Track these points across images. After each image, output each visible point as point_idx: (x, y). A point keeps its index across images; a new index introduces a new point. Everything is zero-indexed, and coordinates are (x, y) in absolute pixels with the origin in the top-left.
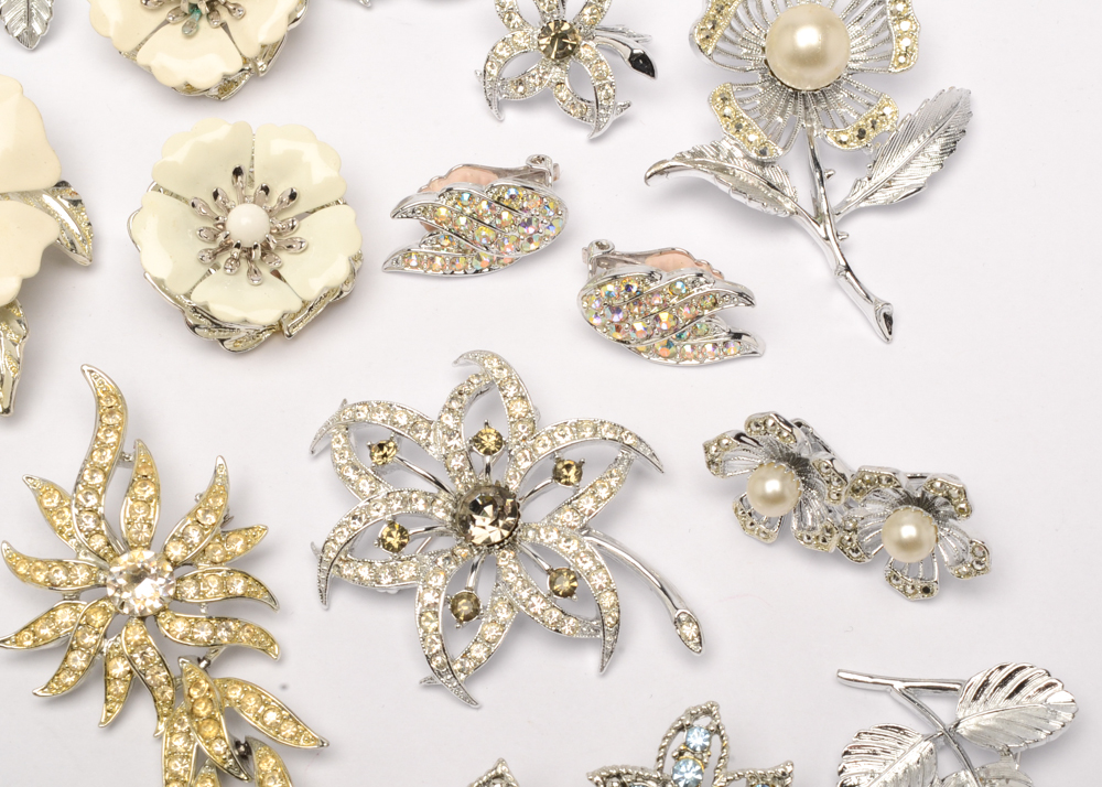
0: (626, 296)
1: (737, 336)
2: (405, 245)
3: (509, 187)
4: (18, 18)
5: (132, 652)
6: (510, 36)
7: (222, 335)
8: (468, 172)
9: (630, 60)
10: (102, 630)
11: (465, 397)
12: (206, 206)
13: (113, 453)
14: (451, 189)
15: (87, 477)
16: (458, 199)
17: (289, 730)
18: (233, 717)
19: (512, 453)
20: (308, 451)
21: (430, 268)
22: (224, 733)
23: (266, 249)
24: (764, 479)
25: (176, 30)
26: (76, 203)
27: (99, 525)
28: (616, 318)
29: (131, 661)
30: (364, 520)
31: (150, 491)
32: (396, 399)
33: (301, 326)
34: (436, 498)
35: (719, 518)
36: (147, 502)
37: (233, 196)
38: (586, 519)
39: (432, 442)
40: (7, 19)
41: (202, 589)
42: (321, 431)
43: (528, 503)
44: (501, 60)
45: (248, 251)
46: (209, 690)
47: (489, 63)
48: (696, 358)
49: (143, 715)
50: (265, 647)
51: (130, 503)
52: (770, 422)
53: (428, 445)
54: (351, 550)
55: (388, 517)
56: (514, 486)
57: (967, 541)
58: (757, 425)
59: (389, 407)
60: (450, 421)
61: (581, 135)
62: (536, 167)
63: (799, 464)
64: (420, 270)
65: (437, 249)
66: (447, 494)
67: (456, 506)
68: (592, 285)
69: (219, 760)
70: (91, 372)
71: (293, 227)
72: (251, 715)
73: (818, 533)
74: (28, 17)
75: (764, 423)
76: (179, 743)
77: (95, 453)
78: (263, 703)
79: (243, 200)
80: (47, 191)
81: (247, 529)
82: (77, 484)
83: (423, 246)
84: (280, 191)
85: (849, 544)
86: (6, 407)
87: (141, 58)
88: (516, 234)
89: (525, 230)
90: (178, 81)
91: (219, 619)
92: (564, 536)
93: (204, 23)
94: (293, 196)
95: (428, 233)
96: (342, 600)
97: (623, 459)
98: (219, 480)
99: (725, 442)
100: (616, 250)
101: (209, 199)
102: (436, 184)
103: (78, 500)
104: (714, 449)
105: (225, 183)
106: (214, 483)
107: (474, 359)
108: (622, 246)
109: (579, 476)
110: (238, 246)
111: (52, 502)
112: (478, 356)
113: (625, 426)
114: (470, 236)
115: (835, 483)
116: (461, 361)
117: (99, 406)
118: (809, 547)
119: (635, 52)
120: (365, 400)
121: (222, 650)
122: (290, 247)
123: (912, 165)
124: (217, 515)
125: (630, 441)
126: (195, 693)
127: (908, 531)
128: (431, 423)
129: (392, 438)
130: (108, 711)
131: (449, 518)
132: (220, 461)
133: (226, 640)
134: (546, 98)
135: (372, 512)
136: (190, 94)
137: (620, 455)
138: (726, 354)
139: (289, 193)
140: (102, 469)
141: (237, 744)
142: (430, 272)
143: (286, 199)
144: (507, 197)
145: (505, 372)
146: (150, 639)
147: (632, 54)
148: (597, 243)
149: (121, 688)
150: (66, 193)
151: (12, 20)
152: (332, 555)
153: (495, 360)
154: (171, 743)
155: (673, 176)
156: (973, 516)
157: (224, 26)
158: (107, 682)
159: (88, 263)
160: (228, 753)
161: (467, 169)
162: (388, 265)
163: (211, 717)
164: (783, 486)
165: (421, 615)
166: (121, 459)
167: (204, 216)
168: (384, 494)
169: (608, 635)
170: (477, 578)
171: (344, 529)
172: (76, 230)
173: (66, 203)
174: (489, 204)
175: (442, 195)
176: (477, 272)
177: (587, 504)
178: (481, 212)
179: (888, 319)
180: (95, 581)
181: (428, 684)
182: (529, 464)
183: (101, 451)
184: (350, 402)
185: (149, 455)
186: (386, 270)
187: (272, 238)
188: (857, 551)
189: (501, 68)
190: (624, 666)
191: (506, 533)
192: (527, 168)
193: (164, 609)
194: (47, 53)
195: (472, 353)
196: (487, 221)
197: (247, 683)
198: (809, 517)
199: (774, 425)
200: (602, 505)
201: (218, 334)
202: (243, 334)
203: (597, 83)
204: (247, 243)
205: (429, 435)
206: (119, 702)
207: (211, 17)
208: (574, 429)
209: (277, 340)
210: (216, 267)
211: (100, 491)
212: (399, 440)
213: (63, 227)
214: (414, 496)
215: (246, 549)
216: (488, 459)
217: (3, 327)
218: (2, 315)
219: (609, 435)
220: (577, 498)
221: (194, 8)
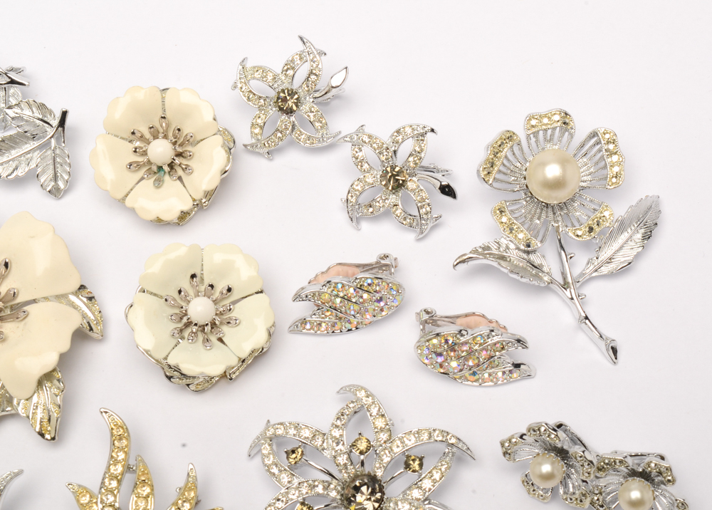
0: (446, 346)
1: (517, 366)
2: (303, 317)
3: (367, 278)
4: (49, 179)
6: (362, 177)
7: (188, 381)
8: (340, 268)
9: (440, 188)
11: (345, 417)
12: (174, 300)
13: (123, 466)
14: (329, 282)
15: (107, 483)
16: (335, 287)
19: (378, 452)
20: (247, 455)
21: (319, 330)
23: (213, 325)
24: (541, 464)
25: (149, 183)
26: (90, 299)
28: (440, 360)
30: (285, 502)
31: (148, 490)
32: (300, 419)
33: (237, 373)
34: (330, 484)
35: (512, 486)
36: (148, 496)
37: (191, 292)
38: (427, 494)
39: (326, 447)
40: (42, 181)
42: (254, 442)
43: (389, 485)
44: (357, 193)
45: (203, 327)
47: (350, 195)
48: (492, 381)
51: (135, 499)
52: (543, 429)
53: (323, 449)
55: (300, 499)
56: (379, 473)
57: (673, 499)
58: (534, 431)
59: (297, 427)
60: (336, 433)
61: (411, 236)
63: (562, 454)
64: (312, 331)
65: (323, 318)
66: (337, 481)
67: (343, 489)
68: (423, 339)
70: (106, 412)
71: (230, 309)
73: (577, 496)
74: (55, 178)
75: (539, 430)
77: (111, 467)
79: (197, 295)
80: (73, 293)
82: (101, 488)
83: (313, 316)
84: (221, 286)
85: (597, 502)
86: (53, 436)
87: (129, 202)
88: (373, 307)
89: (378, 305)
90: (153, 217)
92: (414, 506)
93: (167, 178)
94: (229, 290)
95: (316, 308)
97: (449, 452)
98: (190, 479)
99: (514, 440)
100: (437, 314)
101: (176, 295)
102: (320, 277)
103: (101, 499)
104: (507, 444)
105: (185, 284)
106: (188, 481)
107: (350, 391)
108: (441, 311)
109: (421, 465)
110: (196, 325)
111: (85, 500)
112: (352, 389)
113: (449, 432)
114: (343, 310)
115: (587, 467)
116: (342, 391)
117: (112, 435)
118: (571, 505)
119: (443, 183)
120: (282, 421)
122: (229, 323)
123: (624, 246)
124: (191, 504)
125: (453, 441)
127: (635, 495)
128: (324, 434)
129: (300, 447)
131: (339, 497)
132: (191, 466)
134: (387, 213)
135: (289, 496)
136: (159, 223)
137: (447, 450)
138: (511, 378)
139: (227, 288)
140: (116, 477)
142: (319, 332)
143: (225, 292)
144: (366, 284)
145: (370, 399)
147: (441, 185)
148: (425, 311)
150: (85, 293)
151: (45, 181)
153: (363, 391)
155: (471, 263)
156: (677, 484)
157: (180, 178)
159: (101, 338)
161: (339, 266)
162: (292, 328)
164: (553, 468)
166: (128, 469)
167: (173, 306)
168: (296, 484)
171: (272, 508)
172: (92, 317)
173: (85, 300)
174: (355, 290)
175: (324, 285)
176: (349, 330)
177: (427, 484)
178: (349, 295)
179: (615, 351)
182: (389, 459)
183: (115, 465)
184: (272, 423)
185: (145, 466)
186: (290, 332)
187: (217, 318)
188: (602, 506)
189: (358, 197)
191: (377, 505)
192: (377, 263)
195: (349, 386)
196: (354, 300)
198: (571, 485)
199: (545, 430)
200: (437, 484)
201: (185, 381)
202: (201, 380)
203: (419, 205)
204: (201, 322)
205: (323, 442)
207: (171, 173)
208: (417, 435)
209: (223, 381)
210: (183, 338)
211: (115, 492)
212: (304, 447)
213: (84, 316)
214: (316, 483)
216: (362, 457)
217: (48, 384)
218: (48, 377)
219: (440, 438)
220: (421, 480)
221: (160, 168)
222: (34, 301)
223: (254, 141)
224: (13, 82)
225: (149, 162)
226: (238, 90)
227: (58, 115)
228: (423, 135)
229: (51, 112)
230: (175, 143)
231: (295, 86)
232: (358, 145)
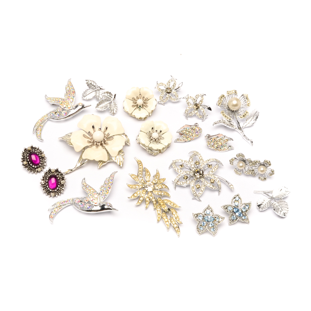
1: (230, 146)
2: (178, 138)
6: (189, 106)
9: (207, 108)
11: (192, 157)
13: (142, 169)
16: (186, 129)
17: (175, 206)
18: (167, 205)
23: (158, 139)
24: (239, 164)
25: (137, 110)
26: (126, 136)
27: (142, 178)
29: (150, 198)
31: (149, 173)
33: (164, 151)
34: (190, 172)
35: (232, 172)
37: (152, 132)
38: (214, 173)
39: (188, 164)
41: (159, 187)
42: (170, 165)
43: (204, 171)
45: (156, 140)
46: (162, 201)
47: (186, 111)
50: (168, 196)
52: (240, 155)
54: (179, 180)
55: (184, 175)
56: (202, 169)
57: (271, 170)
58: (238, 155)
59: (181, 160)
62: (196, 124)
63: (244, 161)
64: (180, 142)
65: (183, 138)
66: (192, 171)
67: (194, 173)
70: (136, 158)
71: (161, 136)
72: (169, 204)
73: (248, 172)
77: (139, 169)
78: (171, 202)
79: (154, 132)
80: (122, 134)
81: (163, 179)
82: (138, 173)
83: (180, 138)
84: (159, 131)
87: (133, 115)
88: (195, 134)
89: (197, 133)
90: (139, 117)
93: (141, 108)
94: (161, 131)
97: (217, 164)
99: (233, 159)
100: (211, 135)
101: (149, 132)
103: (138, 175)
104: (231, 161)
105: (150, 130)
106: (157, 172)
111: (134, 177)
113: (217, 159)
114: (188, 135)
116: (190, 153)
117: (138, 163)
118: (247, 174)
120: (177, 159)
121: (162, 196)
122: (161, 139)
123: (250, 122)
125: (218, 161)
126: (160, 202)
127: (262, 169)
128: (188, 161)
130: (146, 206)
132: (157, 170)
133: (163, 194)
134: (195, 115)
135: (181, 174)
136: (141, 119)
138: (229, 149)
142: (182, 142)
145: (198, 153)
146: (152, 195)
148: (207, 135)
149: (148, 203)
151: (111, 111)
152: (176, 181)
153: (196, 152)
155: (217, 124)
156: (271, 165)
157: (144, 109)
158: (146, 202)
159: (129, 145)
160: (167, 209)
161: (186, 125)
164: (242, 165)
165: (192, 188)
167: (148, 135)
168: (183, 172)
169: (219, 190)
171: (178, 177)
172: (127, 140)
174: (191, 129)
175: (184, 129)
176: (189, 141)
179: (252, 142)
180: (143, 187)
181: (194, 198)
182: (204, 166)
185: (147, 169)
186: (175, 142)
187: (159, 137)
188: (254, 174)
189: (188, 111)
190: (222, 193)
191: (202, 176)
193: (153, 190)
194: (116, 116)
195: (192, 151)
196: (191, 132)
197: (167, 200)
198: (246, 169)
200: (216, 170)
201: (152, 152)
203: (203, 112)
204: (155, 138)
206: (148, 205)
208: (210, 160)
209: (160, 153)
210: (151, 142)
212: (183, 164)
214: (187, 172)
215: (163, 181)
216: (198, 165)
217: (120, 153)
218: (120, 151)
219: (215, 160)
220: (212, 170)
221: (140, 106)
222: (114, 136)
223: (160, 101)
224: (101, 89)
225: (137, 105)
226: (156, 89)
227: (114, 95)
228: (203, 96)
229: (112, 95)
230: (143, 100)
231: (170, 87)
232: (187, 99)
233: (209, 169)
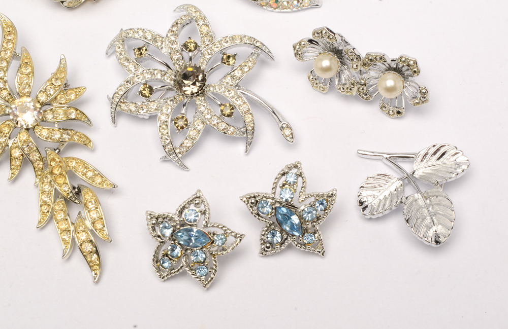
5: (23, 145)
10: (8, 135)
11: (179, 25)
13: (11, 52)
17: (98, 180)
18: (71, 175)
19: (202, 52)
20: (105, 53)
22: (68, 181)
24: (322, 60)
27: (5, 85)
29: (23, 149)
30: (132, 83)
31: (29, 70)
32: (146, 27)
34: (166, 73)
35: (301, 82)
36: (28, 75)
38: (237, 81)
39: (164, 47)
41: (55, 115)
42: (110, 43)
43: (210, 74)
46: (60, 162)
48: (289, 8)
49: (29, 176)
50: (86, 144)
51: (20, 75)
52: (324, 32)
53: (162, 48)
54: (126, 98)
55: (143, 81)
56: (203, 67)
57: (417, 87)
58: (318, 33)
59: (143, 31)
60: (172, 37)
63: (338, 53)
66: (171, 71)
67: (175, 76)
69: (65, 194)
72: (80, 173)
73: (347, 86)
75: (321, 32)
76: (47, 188)
78: (86, 168)
81: (76, 88)
85: (363, 91)
91: (64, 129)
92: (227, 89)
96: (123, 122)
97: (255, 53)
98: (62, 66)
99: (303, 43)
104: (298, 47)
106: (60, 67)
107: (183, 8)
109: (234, 61)
112: (185, 7)
113: (256, 38)
115: (355, 60)
116: (177, 10)
117: (3, 31)
118: (343, 93)
120: (131, 28)
121: (65, 145)
124: (61, 82)
125: (258, 44)
126: (53, 164)
127: (390, 83)
128: (163, 38)
129: (144, 45)
130: (12, 174)
131: (172, 82)
132: (62, 57)
133: (67, 139)
135: (136, 79)
137: (254, 51)
138: (303, 6)
140: (6, 59)
141: (74, 188)
145: (198, 14)
146: (31, 139)
149: (18, 163)
152: (117, 100)
153: (193, 8)
154: (42, 187)
156: (420, 74)
158: (11, 160)
160: (70, 191)
163: (61, 174)
164: (331, 63)
165: (160, 126)
166: (15, 56)
168: (141, 71)
169: (248, 136)
170: (186, 109)
171: (123, 88)
177: (238, 73)
180: (4, 112)
181: (164, 160)
182: (210, 56)
183: (5, 51)
184: (124, 29)
185: (28, 53)
188: (366, 95)
190: (257, 150)
191: (199, 89)
193: (37, 125)
195: (182, 5)
197: (78, 159)
198: (344, 79)
199: (326, 33)
200: (245, 74)
205: (162, 44)
206: (17, 169)
208: (231, 39)
211: (5, 69)
212: (148, 46)
214: (156, 72)
215: (76, 98)
216: (190, 54)
219: (248, 42)
220: (233, 71)
233: (226, 69)
